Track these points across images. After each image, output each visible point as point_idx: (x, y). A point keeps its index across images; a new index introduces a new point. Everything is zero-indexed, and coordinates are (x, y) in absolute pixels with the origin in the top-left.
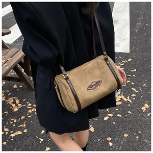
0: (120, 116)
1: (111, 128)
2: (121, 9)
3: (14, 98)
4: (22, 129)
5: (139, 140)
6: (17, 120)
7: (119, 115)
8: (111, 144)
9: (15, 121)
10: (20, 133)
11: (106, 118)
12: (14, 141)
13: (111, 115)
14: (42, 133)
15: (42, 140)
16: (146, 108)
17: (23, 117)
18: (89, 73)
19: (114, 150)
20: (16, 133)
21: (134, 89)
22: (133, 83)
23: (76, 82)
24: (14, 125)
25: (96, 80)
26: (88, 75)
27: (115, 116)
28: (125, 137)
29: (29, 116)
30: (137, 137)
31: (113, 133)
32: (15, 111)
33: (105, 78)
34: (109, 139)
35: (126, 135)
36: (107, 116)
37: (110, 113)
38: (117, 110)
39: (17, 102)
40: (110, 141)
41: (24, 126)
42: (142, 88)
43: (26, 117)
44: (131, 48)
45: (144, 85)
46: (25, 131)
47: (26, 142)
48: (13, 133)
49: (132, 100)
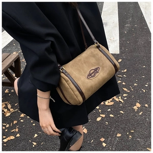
0: (113, 116)
1: (104, 128)
2: (110, 11)
3: (6, 103)
4: (14, 134)
5: (132, 139)
6: (10, 125)
7: (111, 115)
8: (104, 145)
9: (8, 126)
10: (12, 138)
11: (99, 119)
12: (7, 146)
13: (104, 116)
14: (35, 136)
15: (35, 144)
16: (138, 108)
17: (15, 122)
18: (85, 63)
19: (108, 150)
20: (9, 138)
21: (125, 89)
22: (124, 83)
23: (75, 73)
24: (6, 130)
25: (94, 68)
26: (84, 65)
27: (107, 116)
28: (118, 137)
29: (22, 121)
30: (130, 136)
31: (106, 134)
32: (7, 115)
33: (101, 64)
34: (103, 139)
35: (119, 135)
36: (100, 116)
37: (103, 114)
38: (109, 110)
39: (9, 106)
40: (104, 142)
41: (17, 130)
42: (133, 88)
43: (19, 121)
44: (121, 49)
45: (135, 84)
46: (18, 135)
47: (19, 146)
48: (5, 138)
49: (124, 100)
